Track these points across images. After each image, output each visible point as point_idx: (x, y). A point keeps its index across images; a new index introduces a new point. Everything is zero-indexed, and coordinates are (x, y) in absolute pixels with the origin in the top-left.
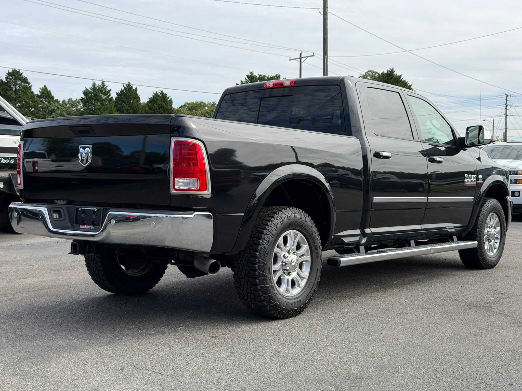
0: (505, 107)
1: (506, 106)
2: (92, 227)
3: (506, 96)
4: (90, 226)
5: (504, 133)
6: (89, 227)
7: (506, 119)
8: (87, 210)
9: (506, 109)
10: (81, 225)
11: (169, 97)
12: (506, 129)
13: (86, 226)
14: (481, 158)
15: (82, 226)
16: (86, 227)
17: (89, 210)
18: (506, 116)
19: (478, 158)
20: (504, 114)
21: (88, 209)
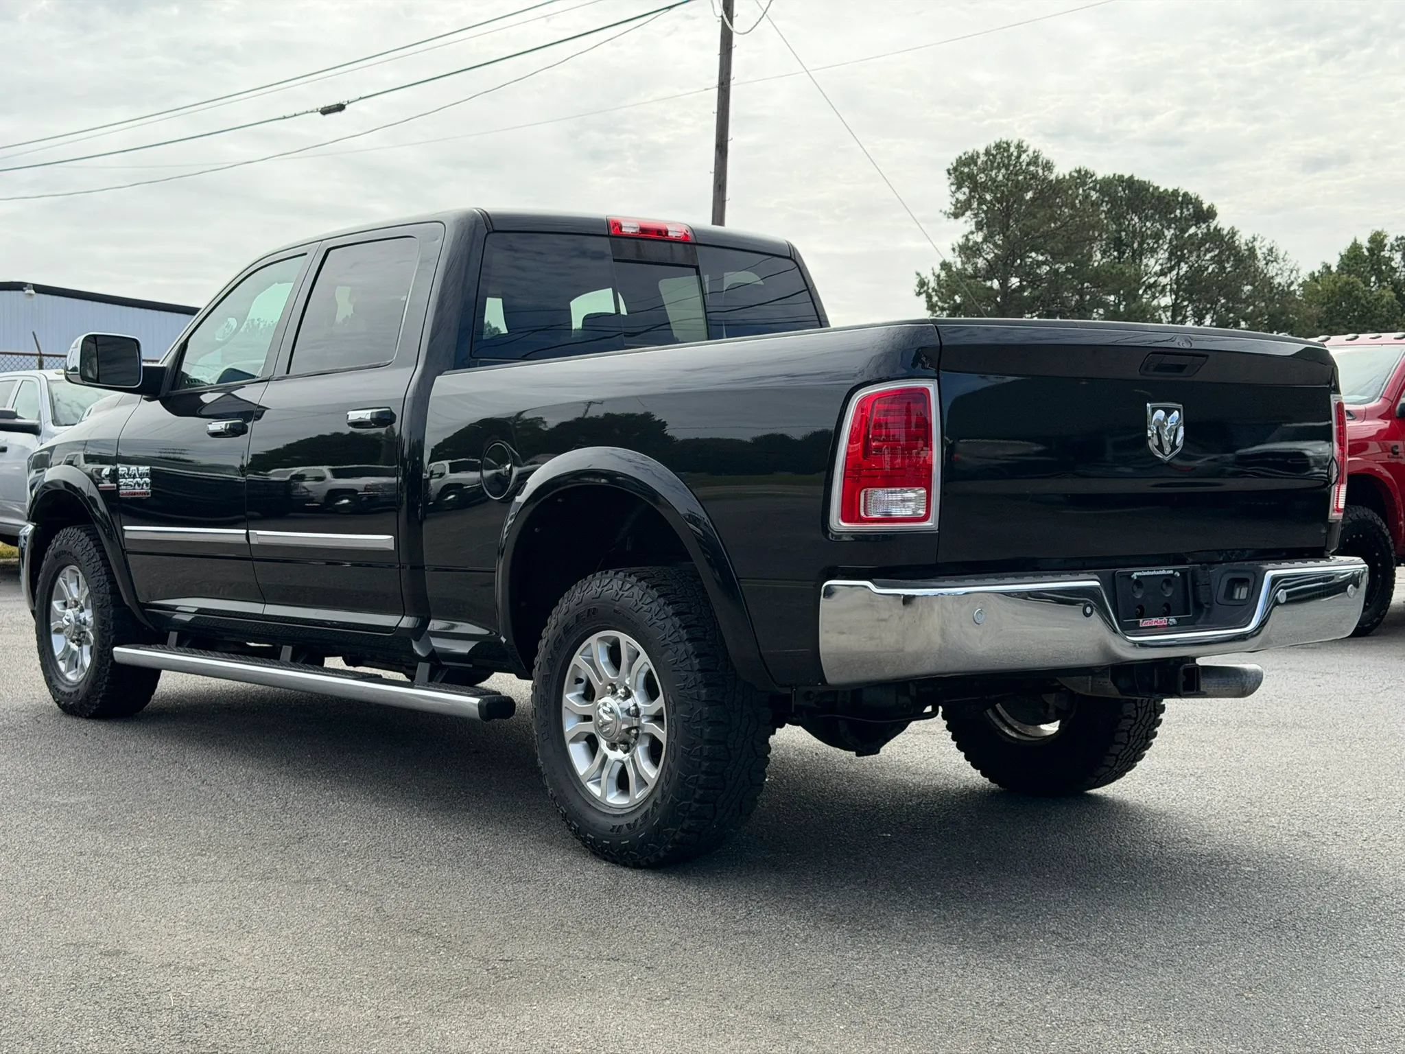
2: (1173, 620)
4: (1165, 618)
6: (1163, 621)
8: (1150, 576)
10: (1141, 620)
13: (1154, 619)
15: (1143, 623)
16: (1155, 621)
17: (1154, 576)
21: (1152, 573)
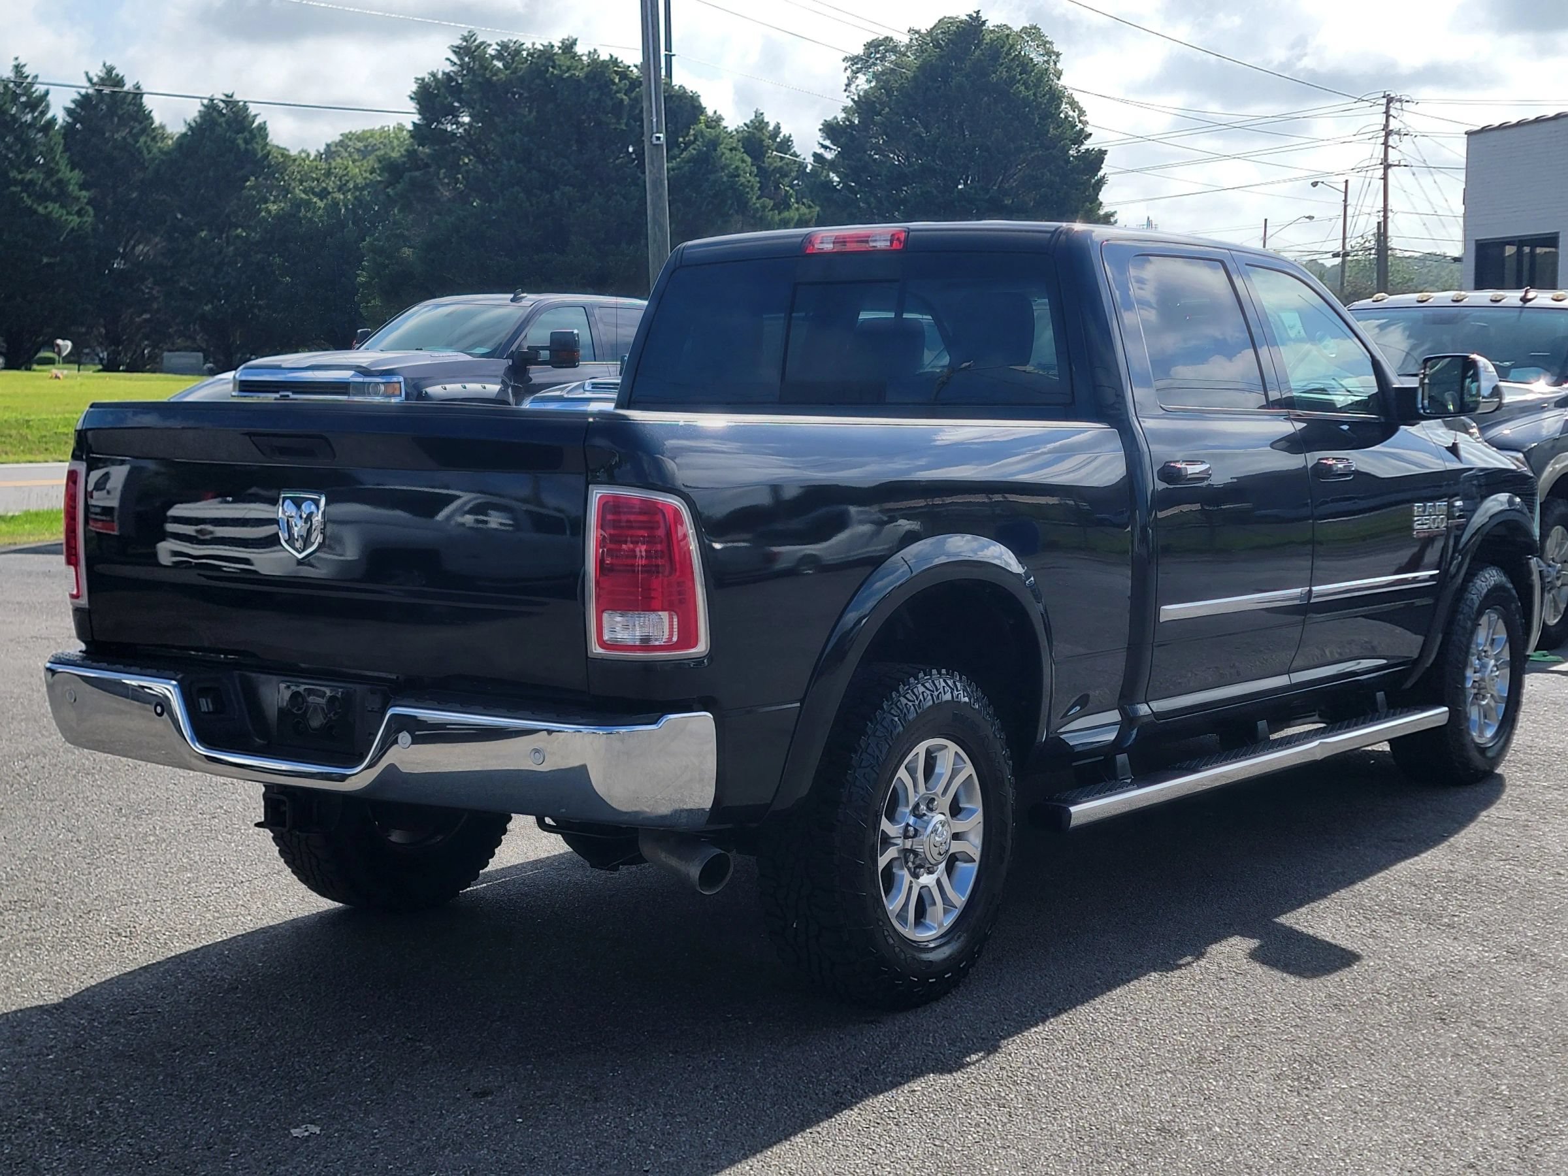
0: (1382, 140)
1: (1388, 135)
3: (1384, 101)
5: (1379, 223)
7: (1385, 178)
9: (1386, 144)
11: (256, 116)
12: (1385, 209)
14: (1461, 446)
18: (1387, 166)
19: (1450, 445)
20: (1380, 162)
